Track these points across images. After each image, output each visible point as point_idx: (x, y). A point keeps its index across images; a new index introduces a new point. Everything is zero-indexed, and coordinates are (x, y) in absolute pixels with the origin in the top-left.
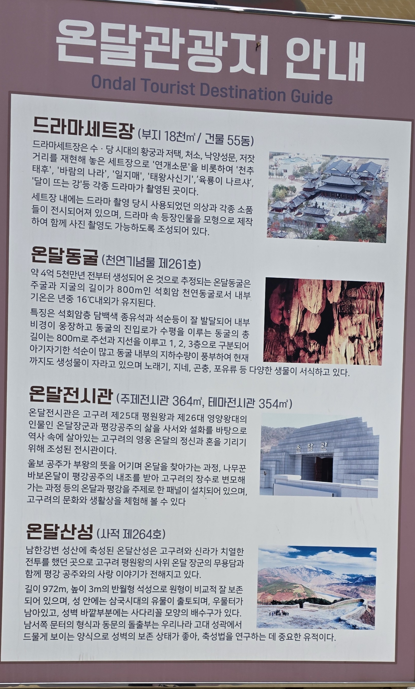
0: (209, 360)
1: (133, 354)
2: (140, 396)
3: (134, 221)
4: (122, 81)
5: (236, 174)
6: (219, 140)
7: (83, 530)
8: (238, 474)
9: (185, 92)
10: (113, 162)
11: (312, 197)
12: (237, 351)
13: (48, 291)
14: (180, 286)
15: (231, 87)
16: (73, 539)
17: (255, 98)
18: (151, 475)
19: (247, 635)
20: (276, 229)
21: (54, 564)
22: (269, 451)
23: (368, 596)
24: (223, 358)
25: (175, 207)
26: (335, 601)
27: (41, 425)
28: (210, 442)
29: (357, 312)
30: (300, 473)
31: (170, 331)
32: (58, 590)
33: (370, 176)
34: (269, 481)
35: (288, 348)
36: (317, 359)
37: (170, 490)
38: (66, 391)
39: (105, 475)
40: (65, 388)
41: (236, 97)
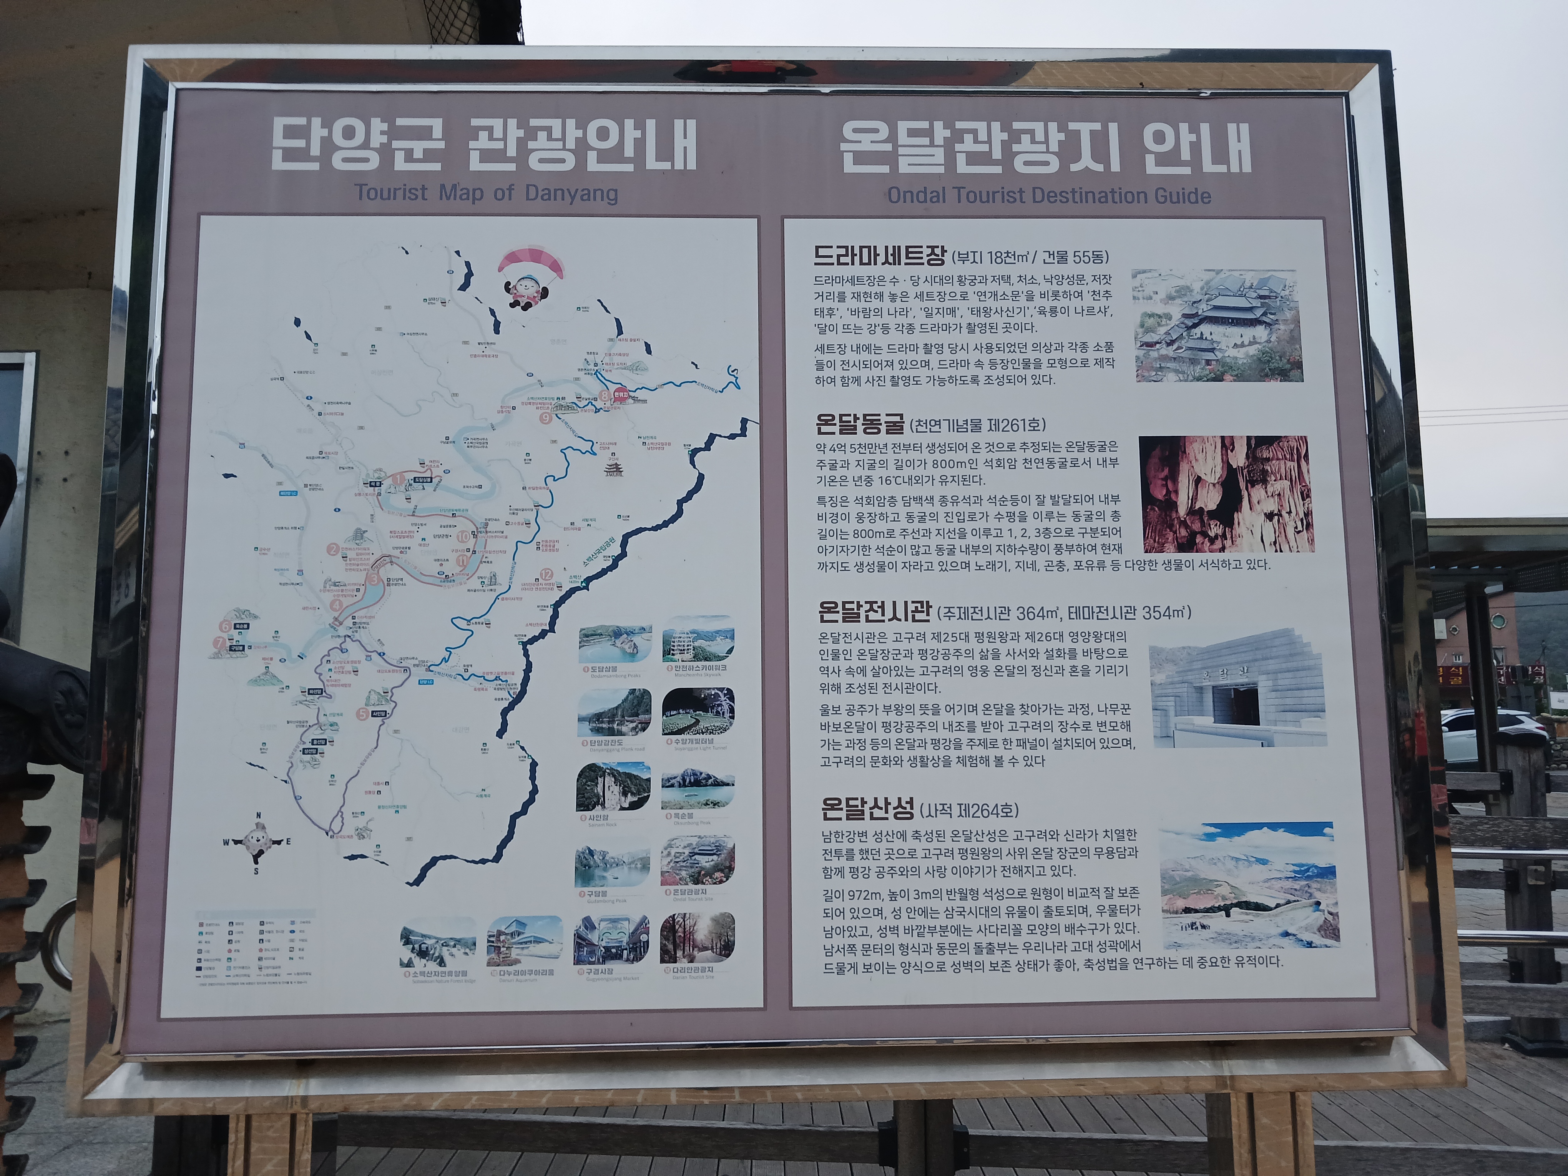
0: (1066, 554)
1: (957, 551)
2: (970, 608)
3: (952, 372)
4: (928, 192)
5: (1088, 301)
6: (1062, 258)
7: (900, 805)
8: (1119, 717)
9: (1011, 200)
10: (920, 296)
11: (1195, 326)
12: (1105, 540)
13: (839, 473)
14: (1019, 455)
15: (1073, 189)
16: (887, 819)
17: (1106, 202)
18: (992, 723)
19: (1150, 961)
20: (1148, 371)
21: (863, 858)
22: (1163, 682)
23: (1326, 895)
24: (1086, 550)
25: (1007, 350)
26: (1278, 906)
27: (836, 656)
28: (1074, 672)
29: (1273, 478)
30: (1212, 713)
31: (1007, 516)
32: (869, 897)
33: (1271, 294)
34: (1167, 727)
35: (1178, 532)
36: (1221, 546)
37: (1022, 743)
38: (867, 607)
39: (926, 724)
40: (866, 602)
41: (1081, 202)
